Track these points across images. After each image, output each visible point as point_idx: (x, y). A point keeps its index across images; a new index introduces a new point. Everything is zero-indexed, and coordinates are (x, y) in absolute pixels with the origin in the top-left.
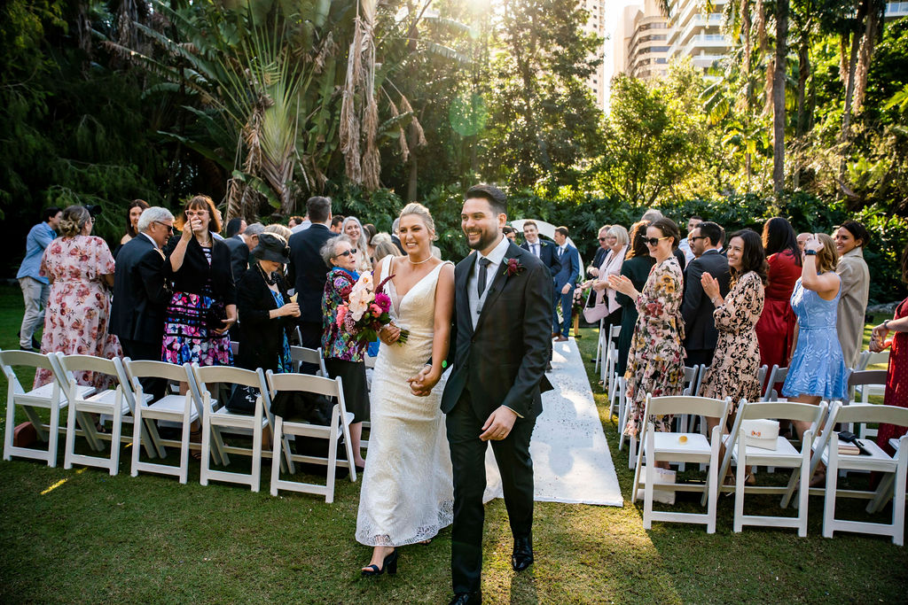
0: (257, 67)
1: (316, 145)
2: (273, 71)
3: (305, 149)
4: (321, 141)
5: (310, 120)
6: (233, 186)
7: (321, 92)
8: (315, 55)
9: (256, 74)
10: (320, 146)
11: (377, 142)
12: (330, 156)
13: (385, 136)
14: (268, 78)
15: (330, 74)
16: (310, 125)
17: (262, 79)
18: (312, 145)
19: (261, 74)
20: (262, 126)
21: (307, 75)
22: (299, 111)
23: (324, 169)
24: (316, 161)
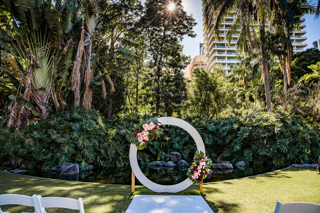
0: (34, 49)
1: (61, 87)
2: (42, 51)
3: (56, 89)
4: (64, 85)
5: (59, 76)
6: (15, 104)
7: (65, 63)
8: (63, 46)
9: (33, 52)
10: (64, 88)
11: (91, 87)
12: (68, 93)
13: (95, 84)
14: (39, 54)
15: (70, 55)
16: (59, 78)
17: (36, 54)
18: (60, 87)
19: (35, 52)
20: (34, 76)
21: (59, 55)
22: (54, 71)
23: (65, 99)
24: (61, 95)
